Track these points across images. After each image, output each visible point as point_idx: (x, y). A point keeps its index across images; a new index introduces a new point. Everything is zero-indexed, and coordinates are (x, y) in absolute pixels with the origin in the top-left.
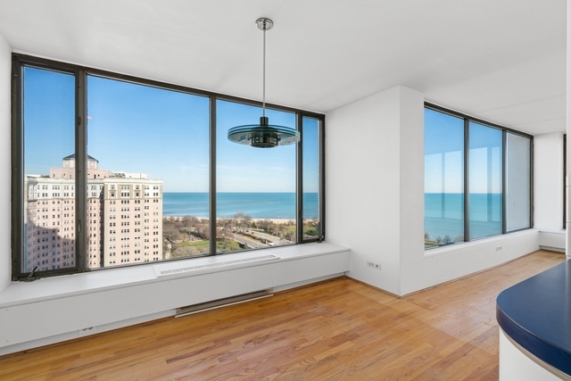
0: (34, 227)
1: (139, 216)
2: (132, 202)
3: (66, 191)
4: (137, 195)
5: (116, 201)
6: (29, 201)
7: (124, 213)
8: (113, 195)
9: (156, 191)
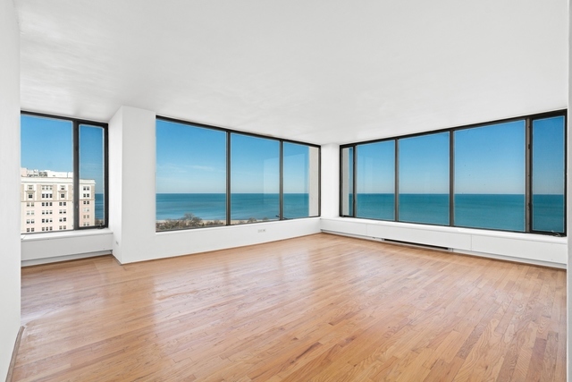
1: (65, 219)
2: (56, 204)
4: (63, 196)
5: (35, 204)
7: (46, 217)
8: (30, 197)
9: (86, 192)
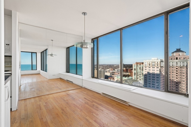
0: (162, 75)
3: (173, 64)
6: (161, 67)
